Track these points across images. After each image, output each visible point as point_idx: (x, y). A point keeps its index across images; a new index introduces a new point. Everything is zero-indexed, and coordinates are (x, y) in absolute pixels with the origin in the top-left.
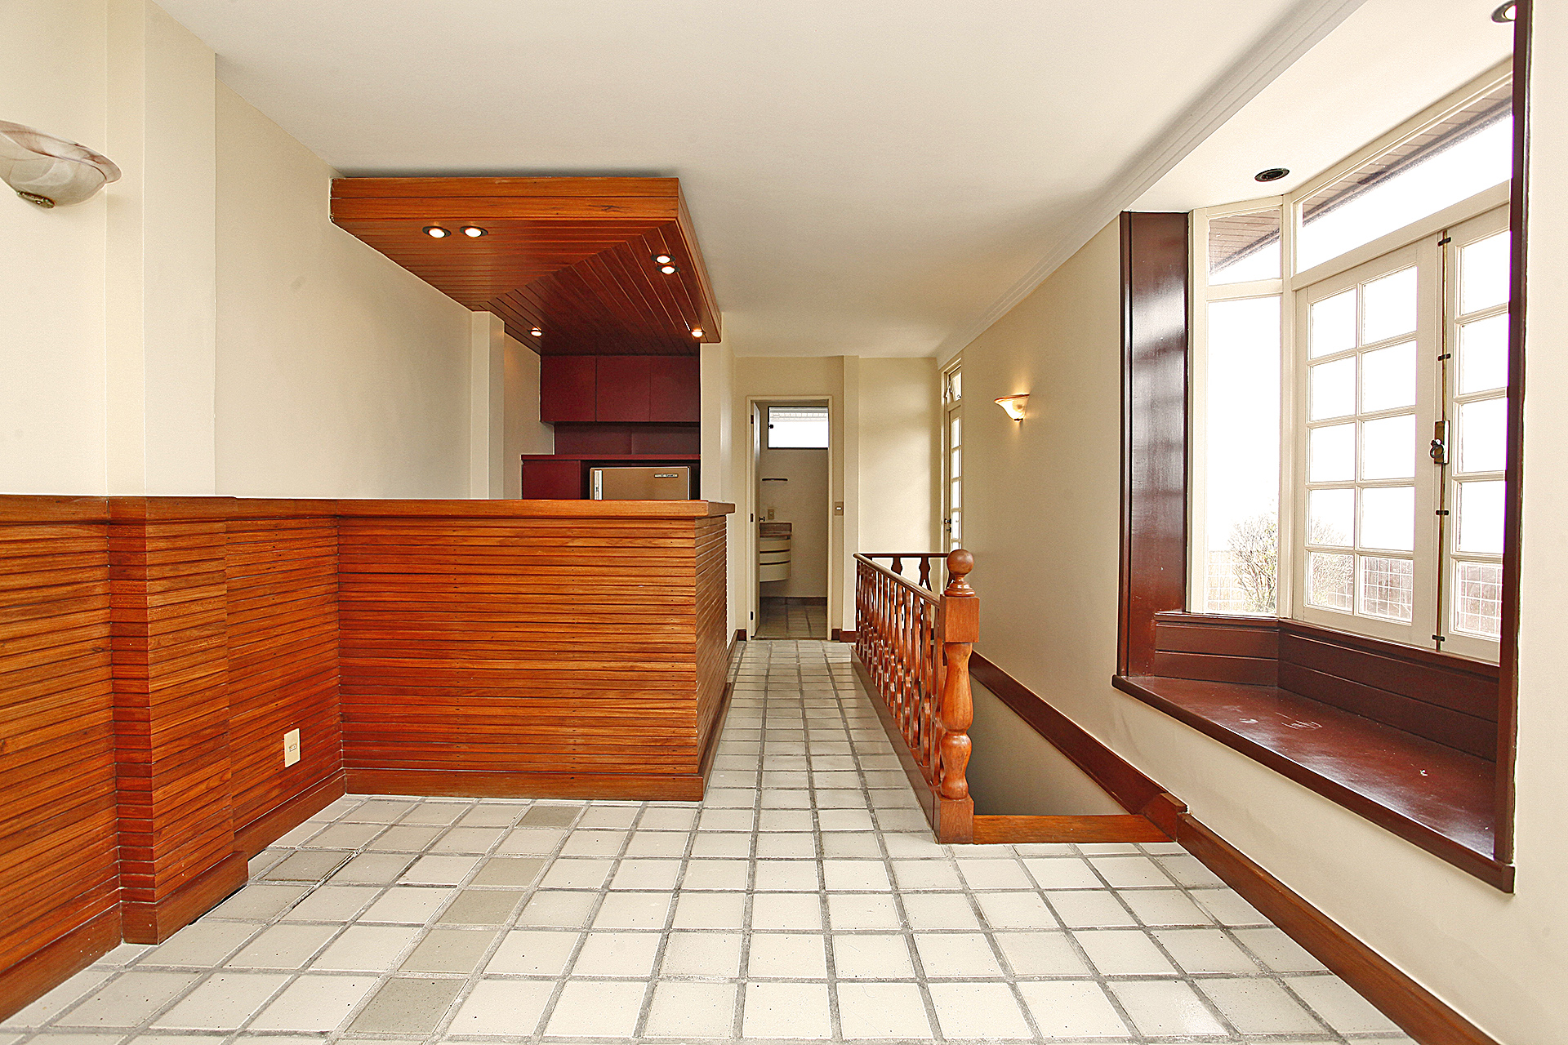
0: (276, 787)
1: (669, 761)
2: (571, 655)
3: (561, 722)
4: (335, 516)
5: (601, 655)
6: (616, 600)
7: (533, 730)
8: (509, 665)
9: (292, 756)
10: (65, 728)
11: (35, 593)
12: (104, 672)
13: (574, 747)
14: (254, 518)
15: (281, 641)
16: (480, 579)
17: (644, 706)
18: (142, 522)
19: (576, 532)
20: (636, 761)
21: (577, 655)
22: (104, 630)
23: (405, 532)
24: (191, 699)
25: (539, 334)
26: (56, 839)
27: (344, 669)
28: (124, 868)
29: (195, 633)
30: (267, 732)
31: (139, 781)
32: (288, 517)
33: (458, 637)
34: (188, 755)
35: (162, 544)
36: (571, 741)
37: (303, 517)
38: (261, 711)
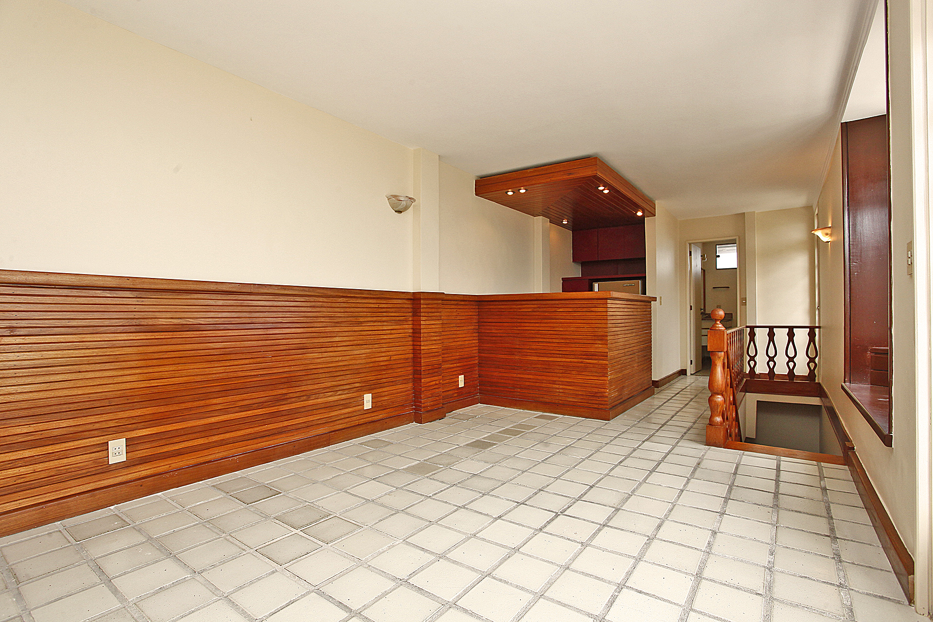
0: (456, 393)
1: (597, 402)
3: (554, 382)
4: (477, 301)
5: (570, 356)
6: (576, 333)
7: (544, 385)
8: (535, 358)
9: (461, 384)
10: (403, 356)
11: (397, 318)
12: (411, 343)
13: (559, 393)
14: (451, 300)
15: (458, 343)
16: (525, 324)
17: (586, 378)
18: (420, 299)
19: (560, 306)
20: (583, 401)
21: (561, 355)
22: (411, 331)
23: (499, 307)
24: (431, 355)
25: (566, 223)
26: (401, 386)
27: (479, 357)
28: (415, 401)
29: (433, 334)
30: (454, 373)
31: (419, 376)
32: (461, 301)
33: (517, 347)
34: (431, 371)
35: (425, 306)
36: (558, 391)
37: (466, 301)
38: (452, 366)
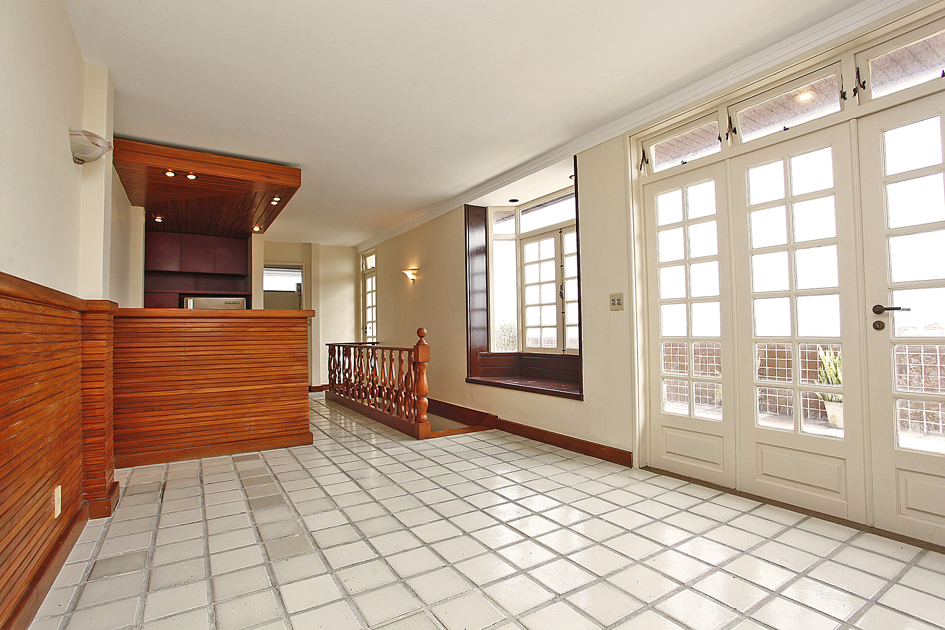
1: (296, 428)
2: (248, 383)
5: (264, 382)
6: (271, 356)
8: (215, 390)
13: (250, 427)
19: (251, 325)
20: (281, 430)
21: (251, 383)
25: (160, 221)
33: (185, 378)
36: (248, 424)
